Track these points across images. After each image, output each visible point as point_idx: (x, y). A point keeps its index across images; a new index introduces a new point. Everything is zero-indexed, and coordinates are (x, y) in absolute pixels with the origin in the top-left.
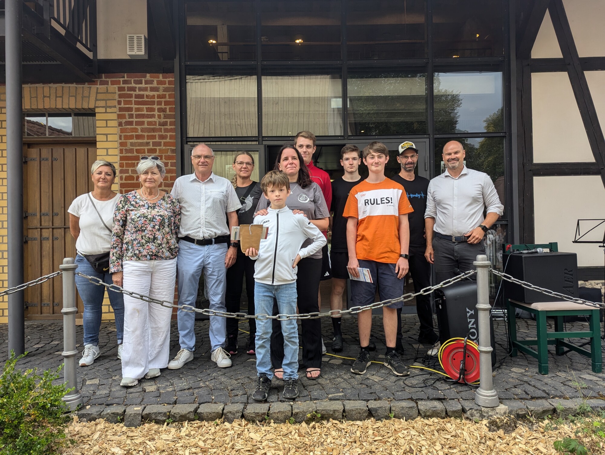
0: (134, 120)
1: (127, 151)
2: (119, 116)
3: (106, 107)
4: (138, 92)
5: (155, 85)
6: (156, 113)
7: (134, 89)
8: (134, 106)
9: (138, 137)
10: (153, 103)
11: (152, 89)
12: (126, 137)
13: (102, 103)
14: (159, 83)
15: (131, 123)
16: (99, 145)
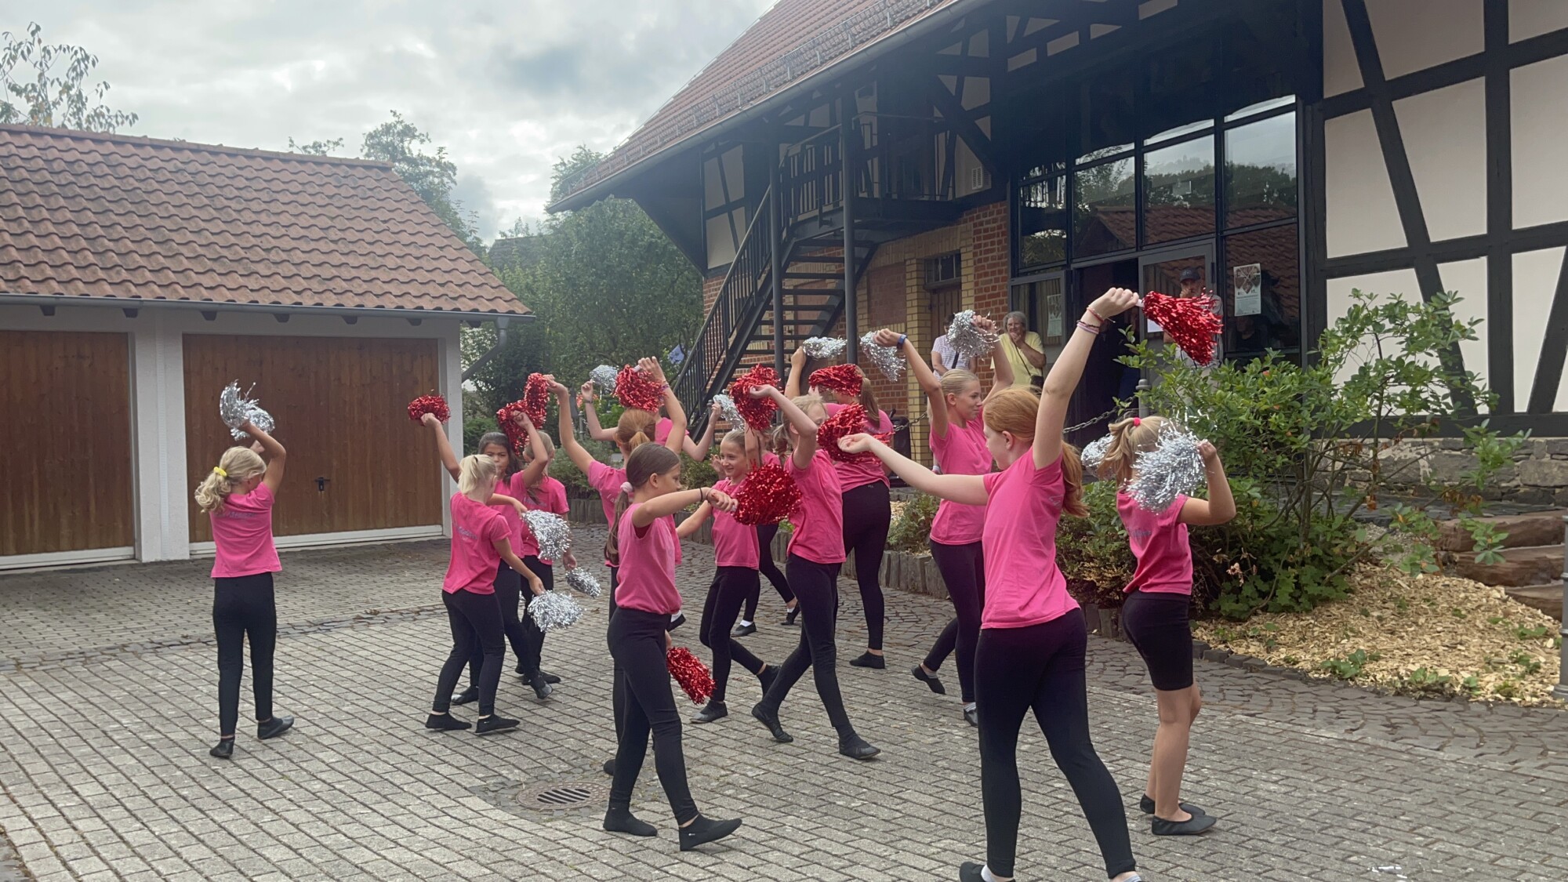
0: (983, 256)
1: (980, 290)
2: (975, 254)
3: (966, 246)
4: (985, 226)
5: (995, 216)
6: (996, 246)
7: (981, 224)
8: (983, 242)
9: (986, 274)
10: (993, 236)
11: (995, 221)
12: (980, 276)
13: (963, 243)
14: (999, 212)
15: (980, 261)
16: (964, 287)
